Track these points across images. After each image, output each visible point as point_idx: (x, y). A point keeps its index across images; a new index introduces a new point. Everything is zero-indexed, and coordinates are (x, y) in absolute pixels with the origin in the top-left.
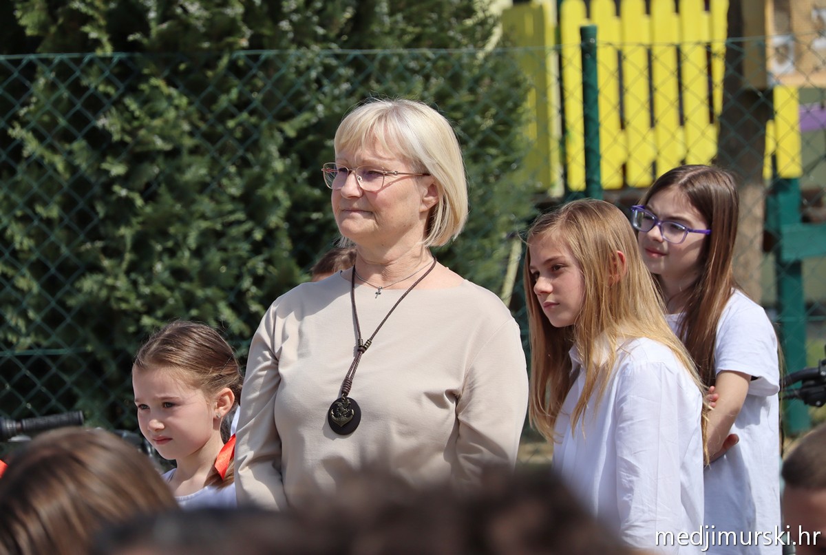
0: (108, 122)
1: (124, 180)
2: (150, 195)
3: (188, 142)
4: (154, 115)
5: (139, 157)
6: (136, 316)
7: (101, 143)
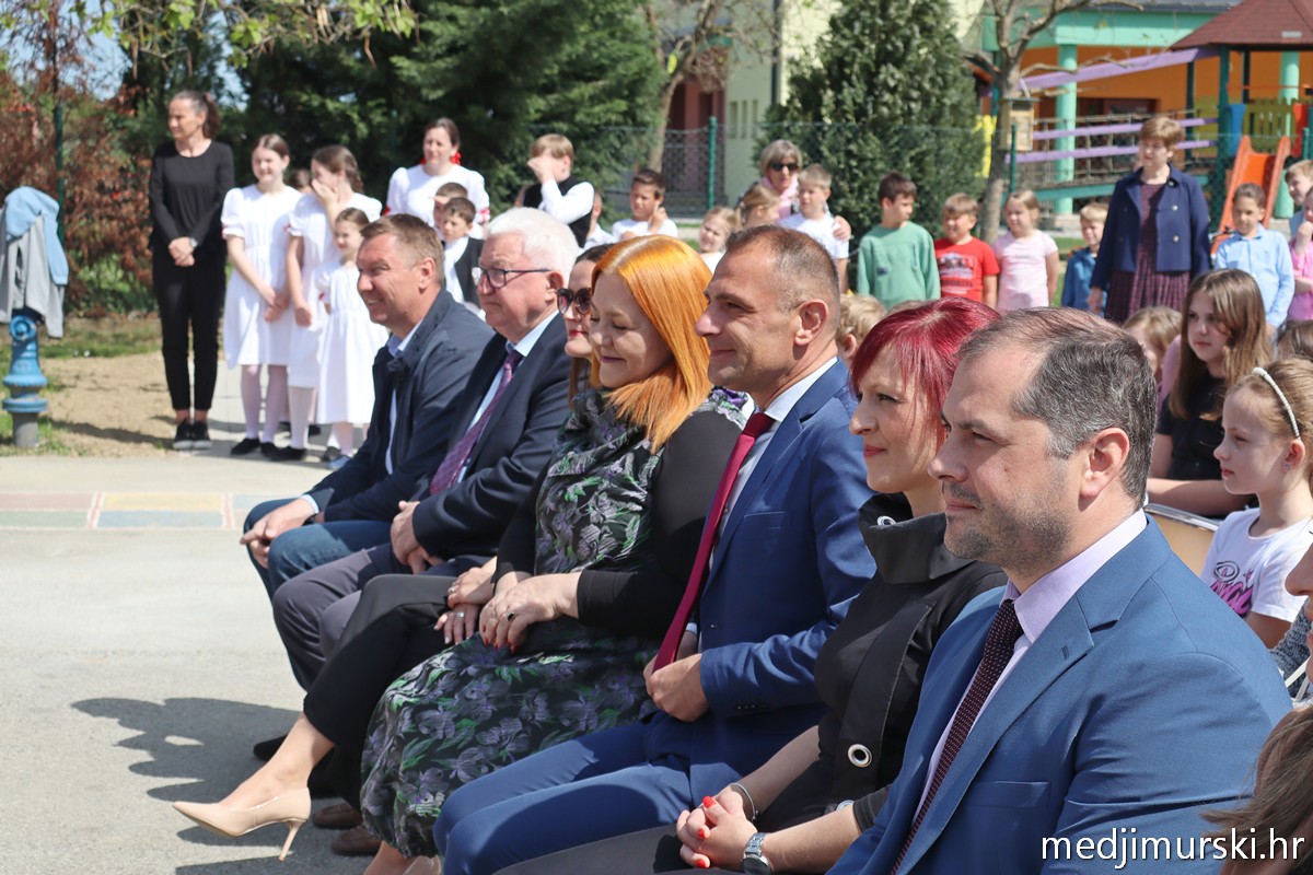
0: (853, 147)
1: (856, 167)
2: (865, 173)
3: (879, 156)
4: (868, 145)
5: (861, 160)
6: (857, 214)
7: (849, 154)
